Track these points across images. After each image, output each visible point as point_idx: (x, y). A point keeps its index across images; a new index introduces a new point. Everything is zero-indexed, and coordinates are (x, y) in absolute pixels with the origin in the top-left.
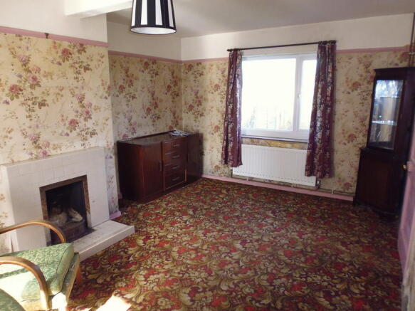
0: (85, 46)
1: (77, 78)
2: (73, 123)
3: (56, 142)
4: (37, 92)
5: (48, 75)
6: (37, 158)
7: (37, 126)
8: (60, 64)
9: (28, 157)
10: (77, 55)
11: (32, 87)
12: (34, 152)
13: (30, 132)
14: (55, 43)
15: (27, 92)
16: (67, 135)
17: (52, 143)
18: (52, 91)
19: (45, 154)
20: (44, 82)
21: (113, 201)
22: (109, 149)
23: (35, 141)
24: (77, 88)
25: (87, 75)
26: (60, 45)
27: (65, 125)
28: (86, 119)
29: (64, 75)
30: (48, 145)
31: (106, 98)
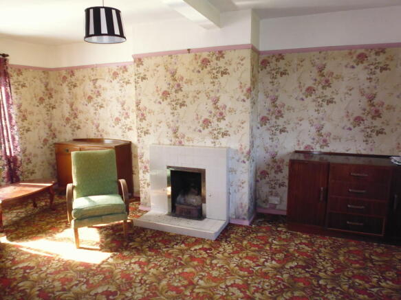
0: (223, 52)
1: (213, 82)
2: (207, 123)
3: (190, 136)
4: (180, 95)
5: (189, 82)
6: (174, 145)
7: (177, 121)
8: (199, 72)
9: (169, 142)
10: (216, 61)
11: (176, 91)
12: (174, 140)
13: (172, 124)
14: (196, 55)
15: (173, 95)
16: (200, 131)
17: (187, 136)
18: (190, 95)
19: (180, 143)
20: (185, 87)
21: (241, 207)
22: (243, 153)
23: (175, 132)
24: (212, 91)
25: (223, 79)
26: (200, 56)
27: (199, 122)
28: (218, 120)
29: (201, 80)
30: (183, 137)
31: (244, 101)
